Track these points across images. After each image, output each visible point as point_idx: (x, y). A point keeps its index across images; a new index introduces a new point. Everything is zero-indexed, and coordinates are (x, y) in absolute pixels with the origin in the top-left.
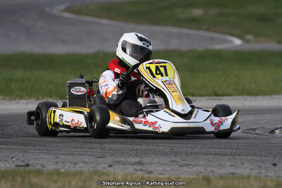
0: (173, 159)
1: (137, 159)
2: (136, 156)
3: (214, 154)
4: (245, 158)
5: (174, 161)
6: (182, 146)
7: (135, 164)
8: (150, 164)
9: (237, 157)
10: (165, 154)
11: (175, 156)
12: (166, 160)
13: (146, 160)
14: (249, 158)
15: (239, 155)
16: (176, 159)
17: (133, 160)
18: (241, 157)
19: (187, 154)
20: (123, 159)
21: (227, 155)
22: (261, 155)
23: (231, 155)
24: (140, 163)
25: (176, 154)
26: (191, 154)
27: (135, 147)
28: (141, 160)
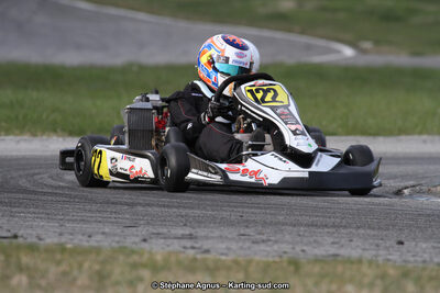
0: (242, 232)
1: (187, 231)
2: (185, 225)
3: (307, 225)
4: (354, 231)
5: (244, 235)
6: (256, 211)
7: (183, 237)
8: (207, 238)
9: (343, 230)
10: (231, 224)
11: (247, 227)
12: (231, 232)
13: (201, 232)
14: (361, 231)
15: (345, 227)
16: (248, 231)
17: (180, 231)
18: (349, 230)
19: (265, 224)
20: (165, 230)
22: (379, 228)
23: (334, 226)
24: (191, 237)
25: (247, 224)
26: (271, 223)
27: (184, 212)
28: (193, 231)
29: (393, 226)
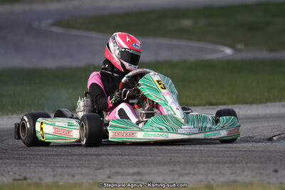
0: (172, 169)
1: (136, 170)
2: (134, 166)
4: (244, 165)
5: (173, 171)
6: (180, 155)
7: (133, 174)
8: (149, 174)
9: (237, 165)
10: (164, 164)
11: (175, 165)
12: (165, 169)
13: (146, 170)
14: (249, 165)
15: (238, 163)
16: (175, 168)
17: (131, 170)
18: (241, 164)
19: (186, 163)
20: (121, 170)
21: (226, 163)
22: (261, 163)
24: (139, 174)
25: (174, 163)
26: (190, 162)
27: (132, 158)
28: (140, 170)
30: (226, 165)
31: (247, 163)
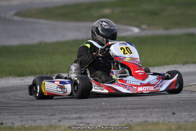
0: (102, 114)
1: (78, 115)
2: (76, 113)
3: (131, 109)
4: (152, 110)
5: (103, 115)
7: (76, 118)
8: (87, 118)
9: (147, 110)
10: (97, 111)
11: (104, 111)
12: (97, 114)
13: (84, 115)
14: (155, 110)
15: (148, 108)
16: (104, 113)
17: (74, 116)
18: (150, 110)
19: (111, 110)
20: (67, 116)
21: (139, 108)
22: (163, 108)
24: (80, 118)
25: (104, 110)
26: (114, 109)
27: (75, 107)
28: (80, 115)
29: (169, 106)
30: (139, 110)
31: (154, 108)
